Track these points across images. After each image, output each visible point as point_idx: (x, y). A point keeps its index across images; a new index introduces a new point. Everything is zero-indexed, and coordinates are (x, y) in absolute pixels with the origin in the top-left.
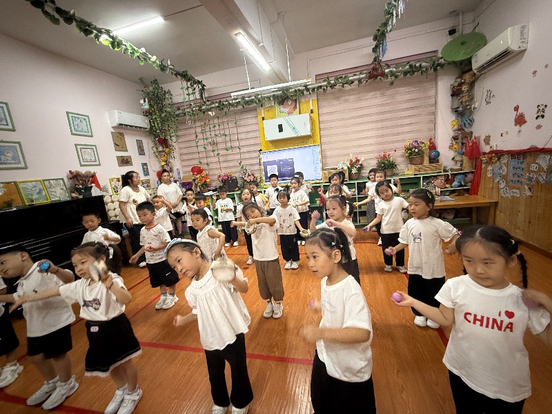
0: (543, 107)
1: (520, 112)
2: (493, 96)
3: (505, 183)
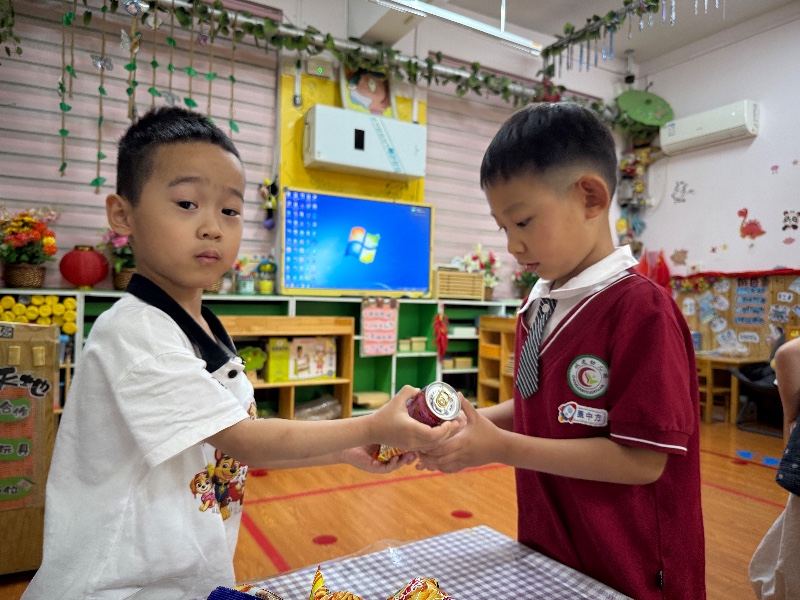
0: (794, 215)
1: (750, 217)
2: (691, 191)
3: (725, 323)
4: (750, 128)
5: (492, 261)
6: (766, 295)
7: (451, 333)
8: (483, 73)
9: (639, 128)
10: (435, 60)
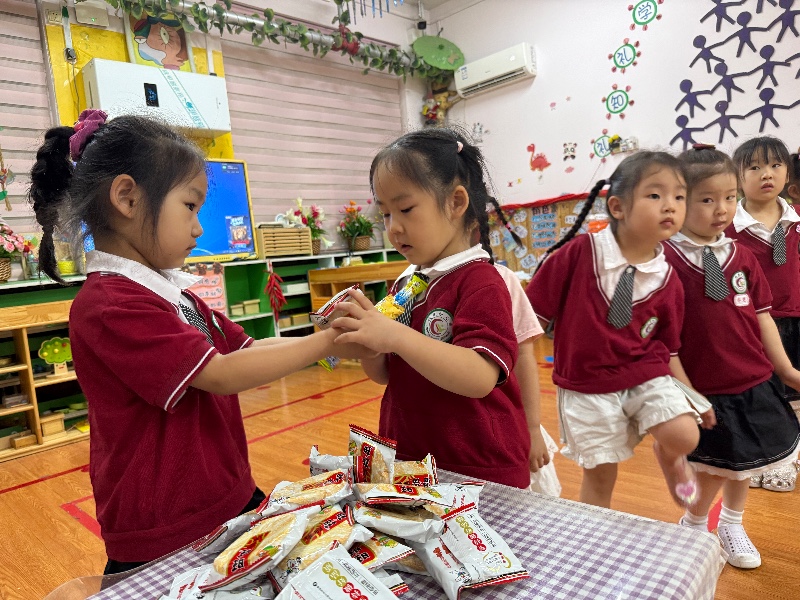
0: (572, 146)
1: (537, 152)
2: (486, 132)
3: (526, 249)
4: (530, 69)
5: (315, 214)
6: (556, 219)
7: (286, 292)
8: (277, 21)
9: (434, 73)
10: (224, 7)
